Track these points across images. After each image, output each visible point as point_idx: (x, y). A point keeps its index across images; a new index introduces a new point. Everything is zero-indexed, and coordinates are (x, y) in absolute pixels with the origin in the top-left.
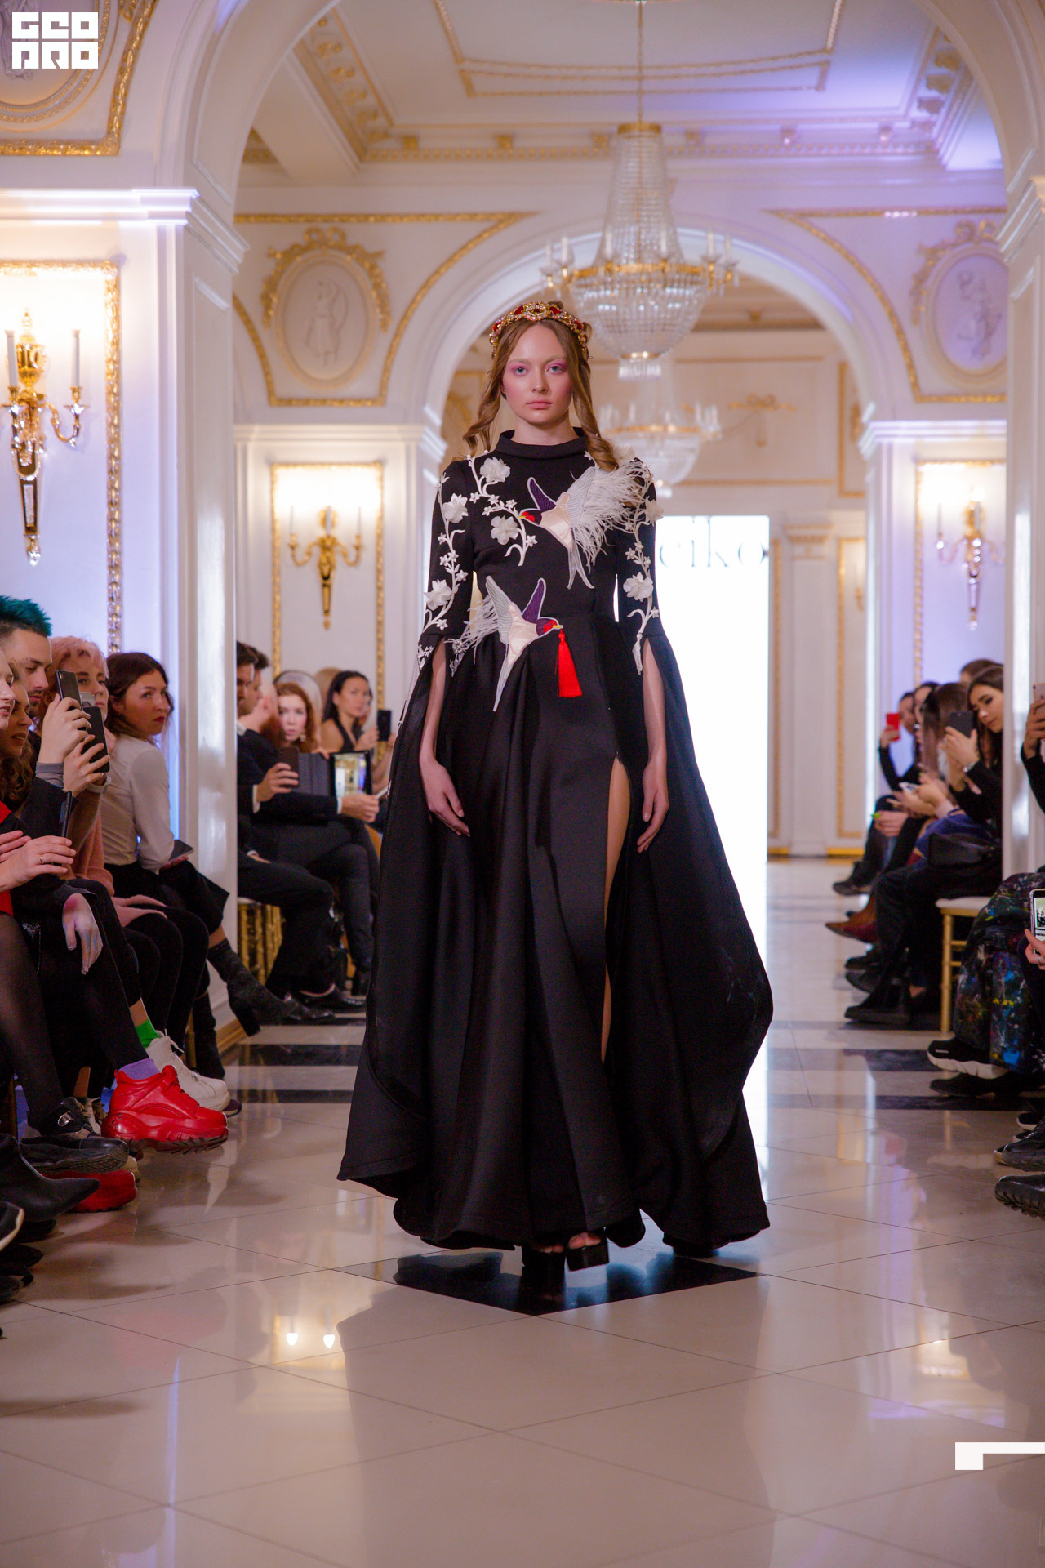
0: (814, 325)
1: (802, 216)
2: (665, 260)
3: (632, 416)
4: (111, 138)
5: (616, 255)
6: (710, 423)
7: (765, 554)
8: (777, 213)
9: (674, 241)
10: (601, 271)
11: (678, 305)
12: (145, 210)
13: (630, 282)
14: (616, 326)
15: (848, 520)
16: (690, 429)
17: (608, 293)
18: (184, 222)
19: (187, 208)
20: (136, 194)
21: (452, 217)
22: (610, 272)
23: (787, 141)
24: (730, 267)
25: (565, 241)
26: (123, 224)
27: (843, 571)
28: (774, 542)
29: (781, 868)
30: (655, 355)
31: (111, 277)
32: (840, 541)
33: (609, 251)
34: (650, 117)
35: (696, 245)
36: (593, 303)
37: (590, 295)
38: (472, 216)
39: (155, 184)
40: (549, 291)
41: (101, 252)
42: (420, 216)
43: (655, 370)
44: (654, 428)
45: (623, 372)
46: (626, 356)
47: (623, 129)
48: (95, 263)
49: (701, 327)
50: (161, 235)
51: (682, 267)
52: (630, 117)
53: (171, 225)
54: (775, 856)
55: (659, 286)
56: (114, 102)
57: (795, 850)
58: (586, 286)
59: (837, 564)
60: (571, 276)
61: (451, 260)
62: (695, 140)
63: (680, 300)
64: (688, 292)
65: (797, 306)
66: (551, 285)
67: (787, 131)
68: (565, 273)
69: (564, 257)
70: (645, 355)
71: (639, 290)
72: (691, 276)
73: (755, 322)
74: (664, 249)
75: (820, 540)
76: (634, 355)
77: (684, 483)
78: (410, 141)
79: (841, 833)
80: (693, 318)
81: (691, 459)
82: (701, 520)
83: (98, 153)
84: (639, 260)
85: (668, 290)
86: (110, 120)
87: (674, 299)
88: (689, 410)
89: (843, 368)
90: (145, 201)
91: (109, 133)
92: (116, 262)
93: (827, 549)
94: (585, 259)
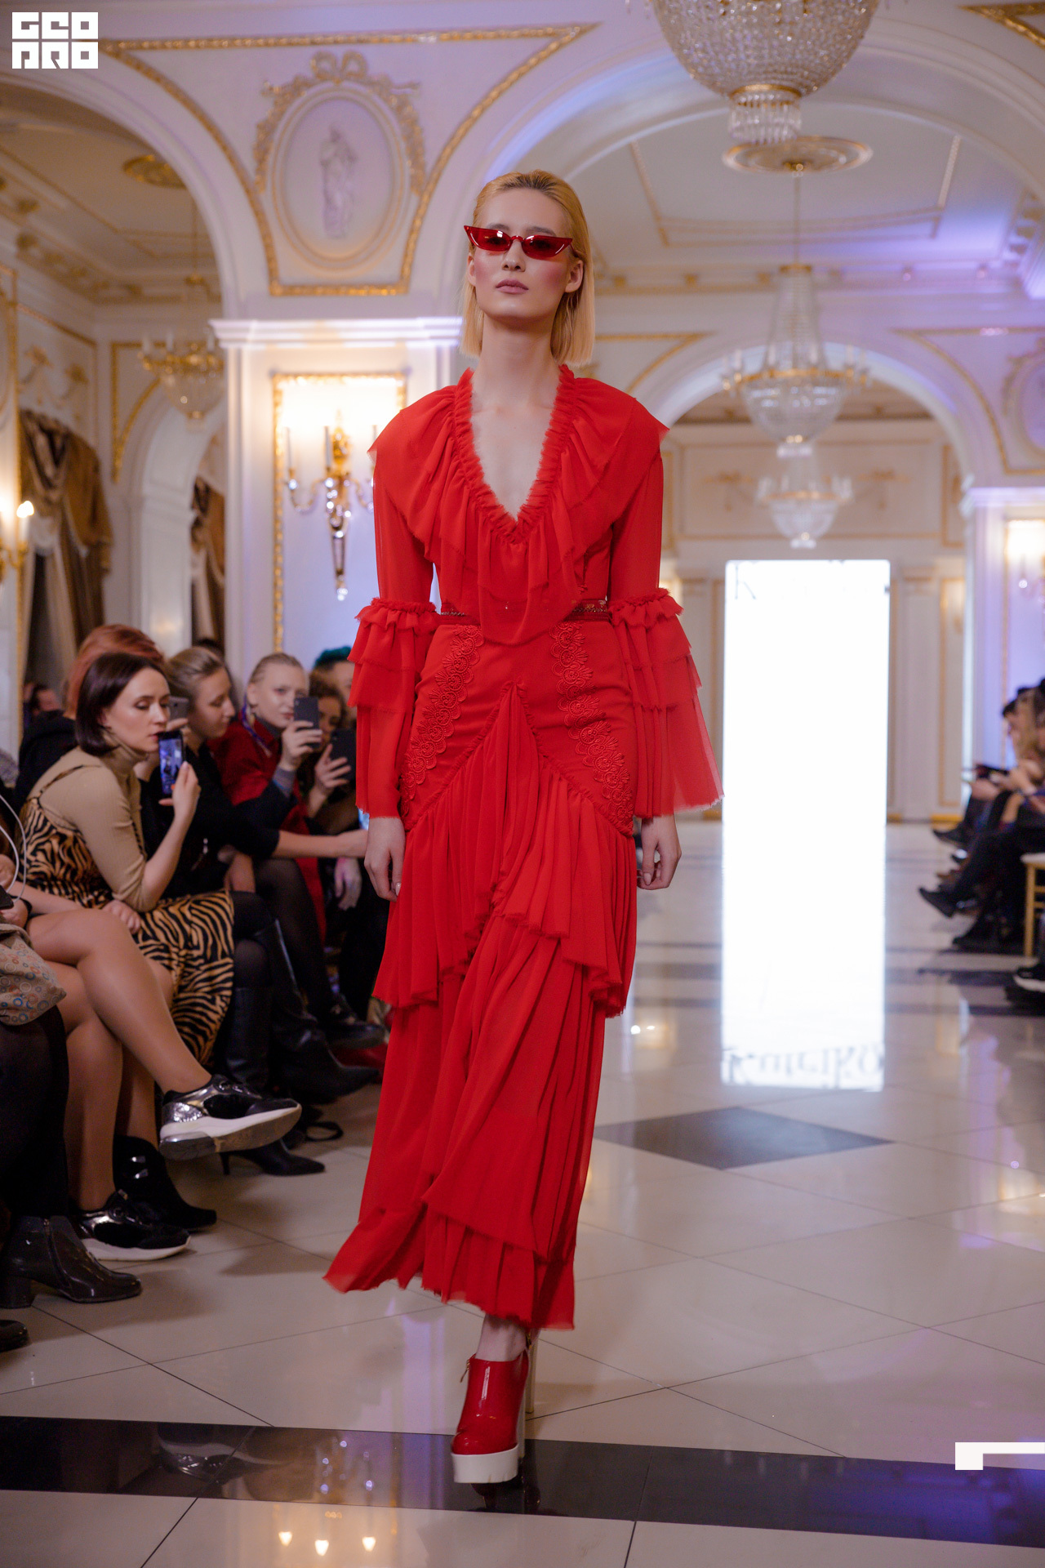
0: (924, 415)
1: (919, 334)
2: (815, 367)
3: (785, 484)
4: (402, 282)
5: (778, 363)
6: (845, 491)
7: (887, 590)
8: (900, 331)
9: (821, 352)
10: (766, 376)
11: (822, 402)
12: (427, 334)
13: (787, 384)
14: (777, 416)
15: (950, 564)
16: (829, 494)
17: (773, 392)
18: (453, 343)
19: (455, 332)
20: (420, 322)
21: (651, 337)
22: (772, 376)
23: (908, 276)
24: (865, 372)
25: (738, 354)
26: (411, 345)
27: (946, 603)
28: (893, 581)
29: (897, 830)
30: (806, 439)
31: (400, 383)
32: (943, 581)
33: (772, 359)
34: (804, 260)
35: (838, 355)
36: (759, 401)
37: (757, 394)
38: (666, 336)
39: (434, 312)
40: (725, 393)
41: (393, 365)
42: (626, 337)
43: (806, 451)
44: (802, 495)
45: (782, 452)
46: (783, 440)
47: (784, 269)
48: (389, 374)
49: (843, 418)
50: (439, 353)
51: (828, 373)
52: (787, 260)
53: (446, 345)
54: (892, 820)
55: (808, 388)
56: (406, 255)
57: (908, 815)
58: (756, 387)
59: (939, 598)
60: (742, 382)
61: (649, 370)
62: (838, 278)
63: (825, 397)
64: (833, 391)
65: (911, 402)
66: (727, 386)
67: (908, 269)
68: (738, 378)
69: (737, 364)
70: (799, 439)
71: (794, 390)
72: (834, 379)
73: (879, 414)
74: (814, 357)
75: (926, 579)
76: (790, 440)
77: (827, 537)
78: (619, 281)
79: (942, 803)
80: (836, 411)
81: (828, 520)
82: (836, 563)
83: (393, 291)
84: (795, 366)
85: (820, 390)
86: (402, 271)
87: (820, 396)
88: (828, 481)
89: (947, 450)
90: (428, 327)
91: (402, 277)
92: (405, 372)
93: (933, 587)
94: (753, 367)
